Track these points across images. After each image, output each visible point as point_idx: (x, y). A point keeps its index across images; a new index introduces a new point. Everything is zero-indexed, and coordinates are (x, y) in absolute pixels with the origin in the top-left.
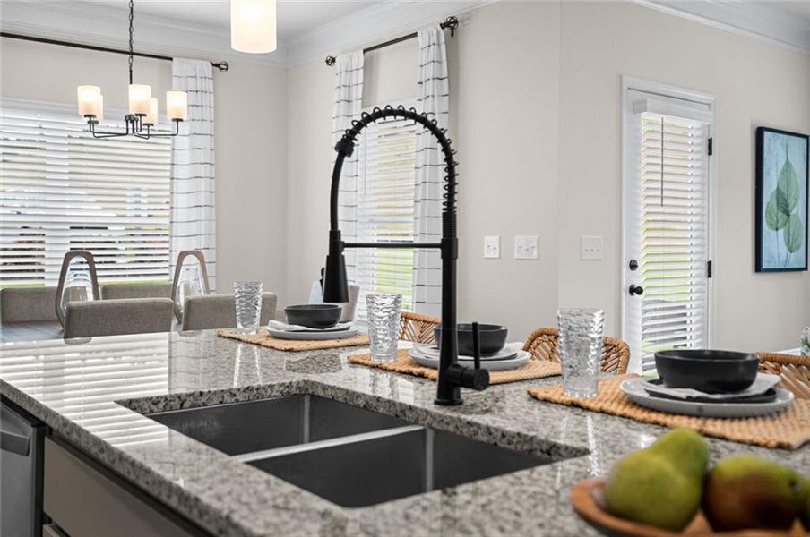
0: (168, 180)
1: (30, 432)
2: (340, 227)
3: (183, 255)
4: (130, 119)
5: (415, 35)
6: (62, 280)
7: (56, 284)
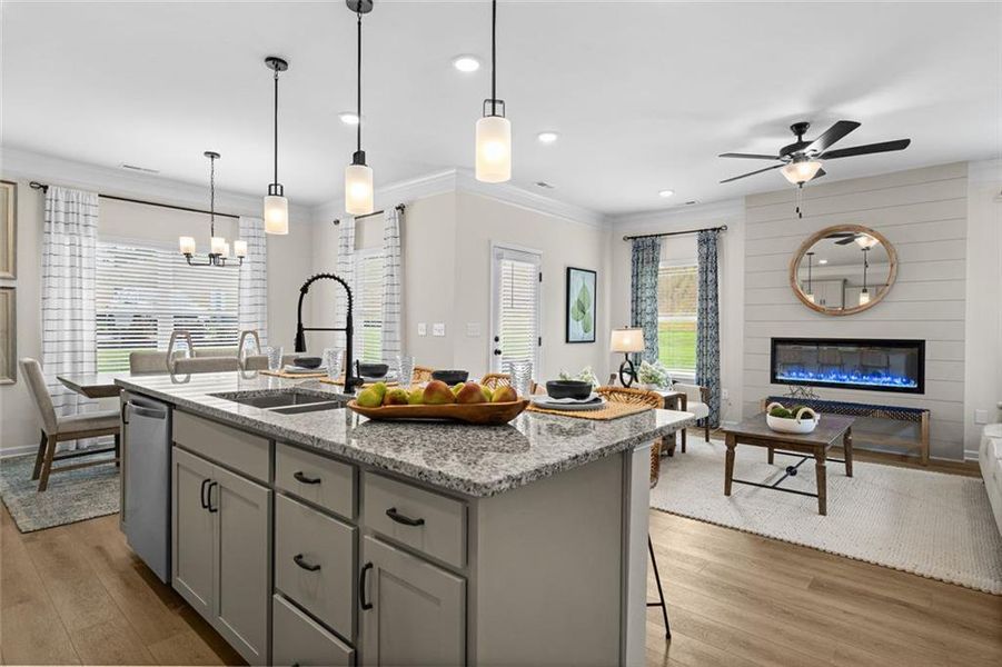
0: (237, 289)
1: (165, 408)
2: (303, 322)
3: (245, 333)
4: (211, 256)
5: (382, 212)
6: (170, 348)
7: (167, 350)
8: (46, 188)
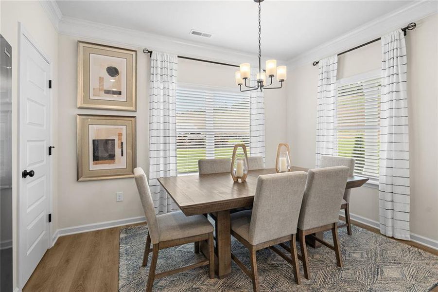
0: (249, 115)
5: (380, 39)
8: (151, 52)
